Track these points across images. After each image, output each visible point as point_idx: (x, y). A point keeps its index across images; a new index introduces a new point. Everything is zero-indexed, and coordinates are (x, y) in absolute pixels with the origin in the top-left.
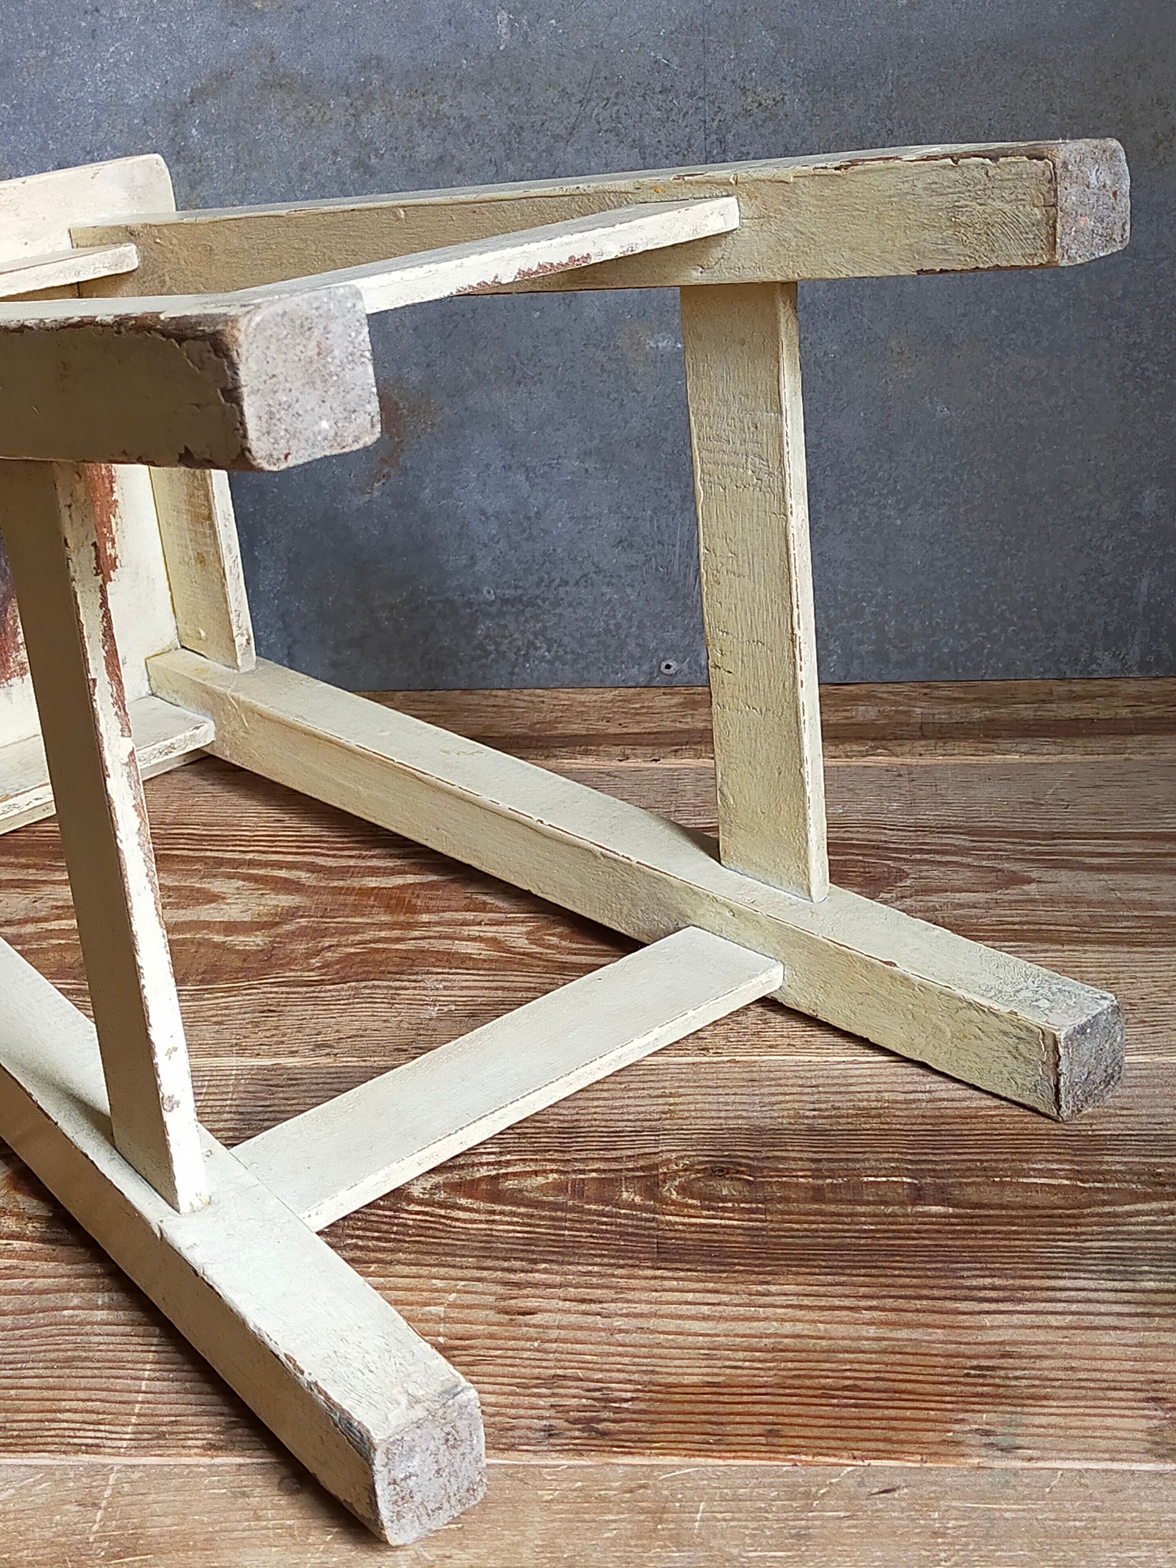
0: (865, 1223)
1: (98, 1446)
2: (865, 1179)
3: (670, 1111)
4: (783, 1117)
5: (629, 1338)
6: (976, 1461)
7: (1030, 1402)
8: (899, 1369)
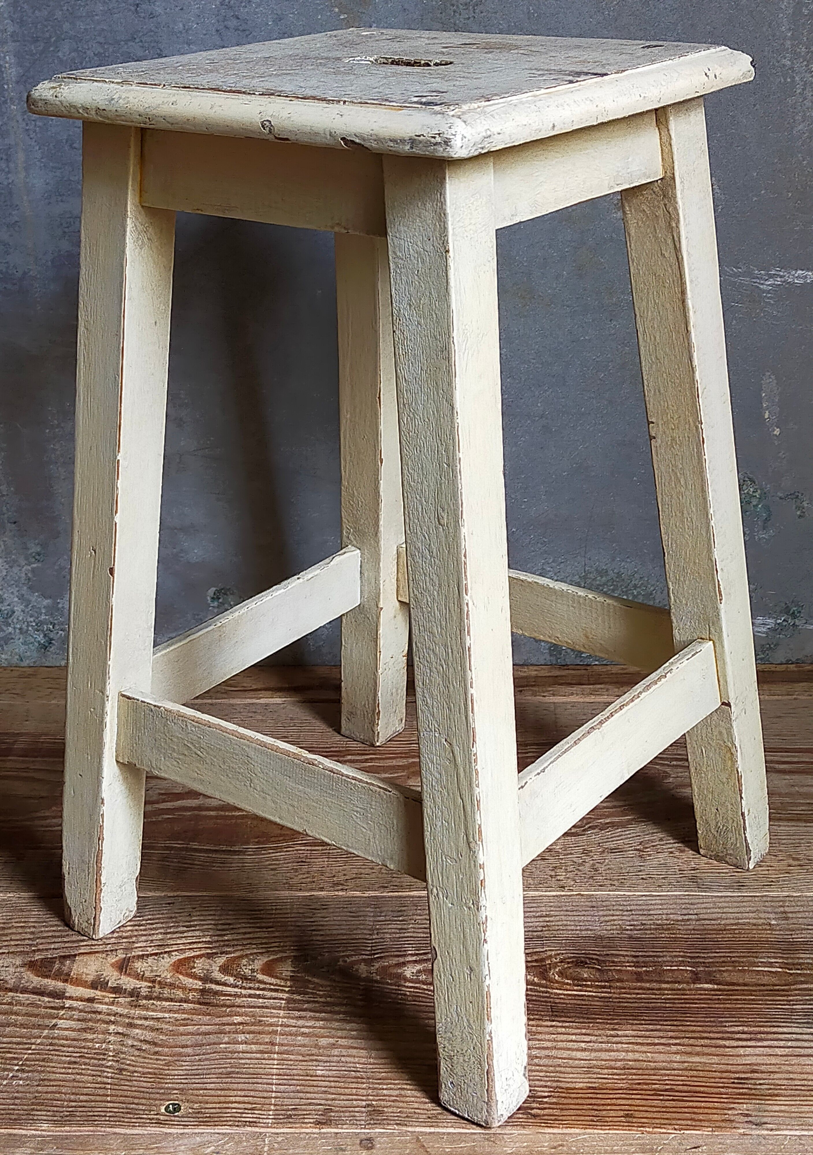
0: (668, 994)
1: (255, 1122)
2: (665, 968)
3: (547, 926)
4: (613, 930)
5: (542, 1062)
6: (742, 1131)
7: (769, 1098)
8: (695, 1079)
